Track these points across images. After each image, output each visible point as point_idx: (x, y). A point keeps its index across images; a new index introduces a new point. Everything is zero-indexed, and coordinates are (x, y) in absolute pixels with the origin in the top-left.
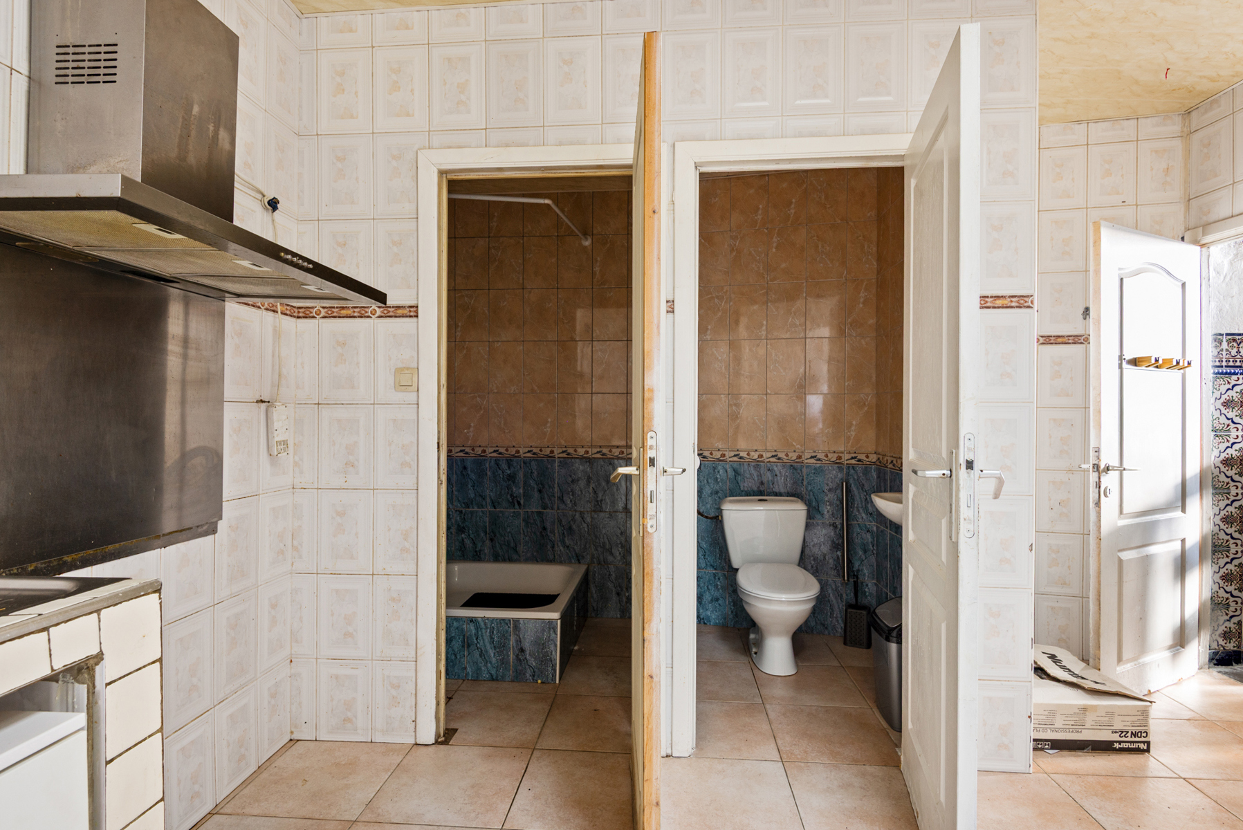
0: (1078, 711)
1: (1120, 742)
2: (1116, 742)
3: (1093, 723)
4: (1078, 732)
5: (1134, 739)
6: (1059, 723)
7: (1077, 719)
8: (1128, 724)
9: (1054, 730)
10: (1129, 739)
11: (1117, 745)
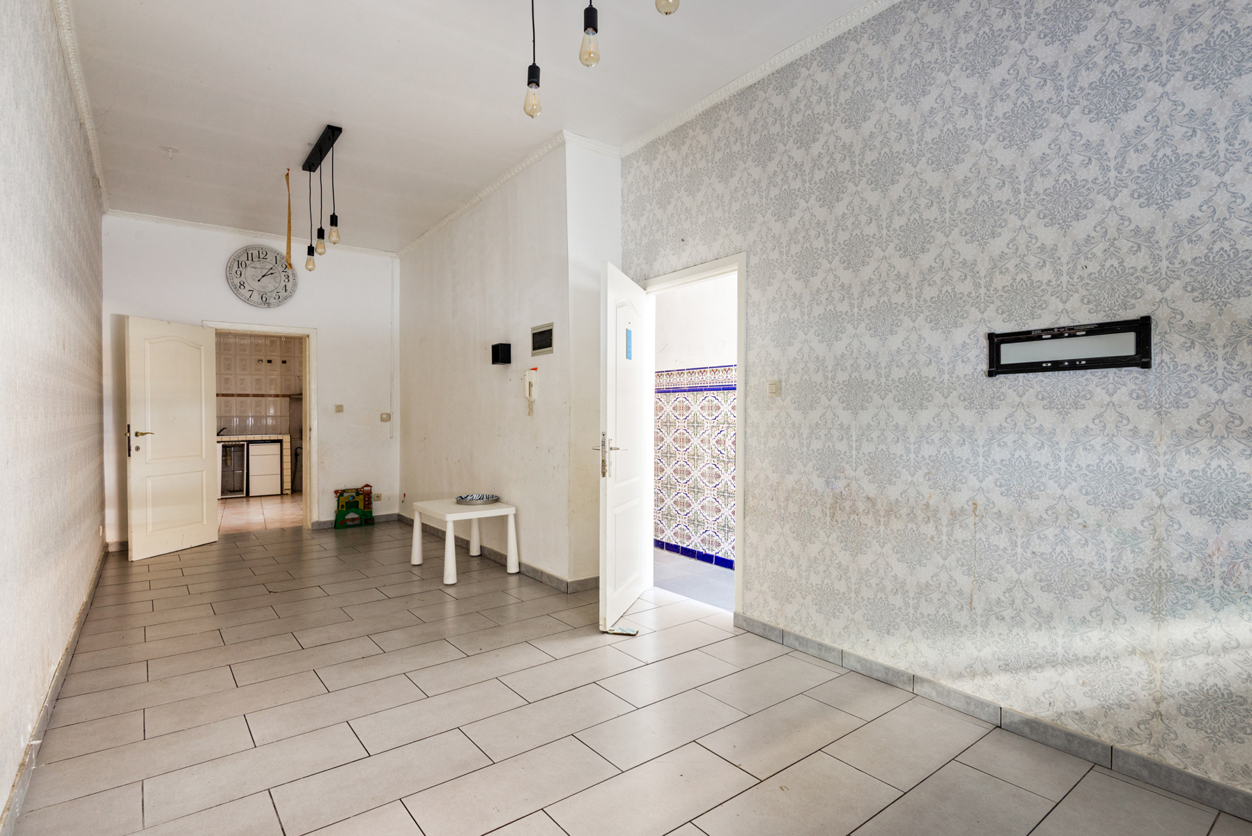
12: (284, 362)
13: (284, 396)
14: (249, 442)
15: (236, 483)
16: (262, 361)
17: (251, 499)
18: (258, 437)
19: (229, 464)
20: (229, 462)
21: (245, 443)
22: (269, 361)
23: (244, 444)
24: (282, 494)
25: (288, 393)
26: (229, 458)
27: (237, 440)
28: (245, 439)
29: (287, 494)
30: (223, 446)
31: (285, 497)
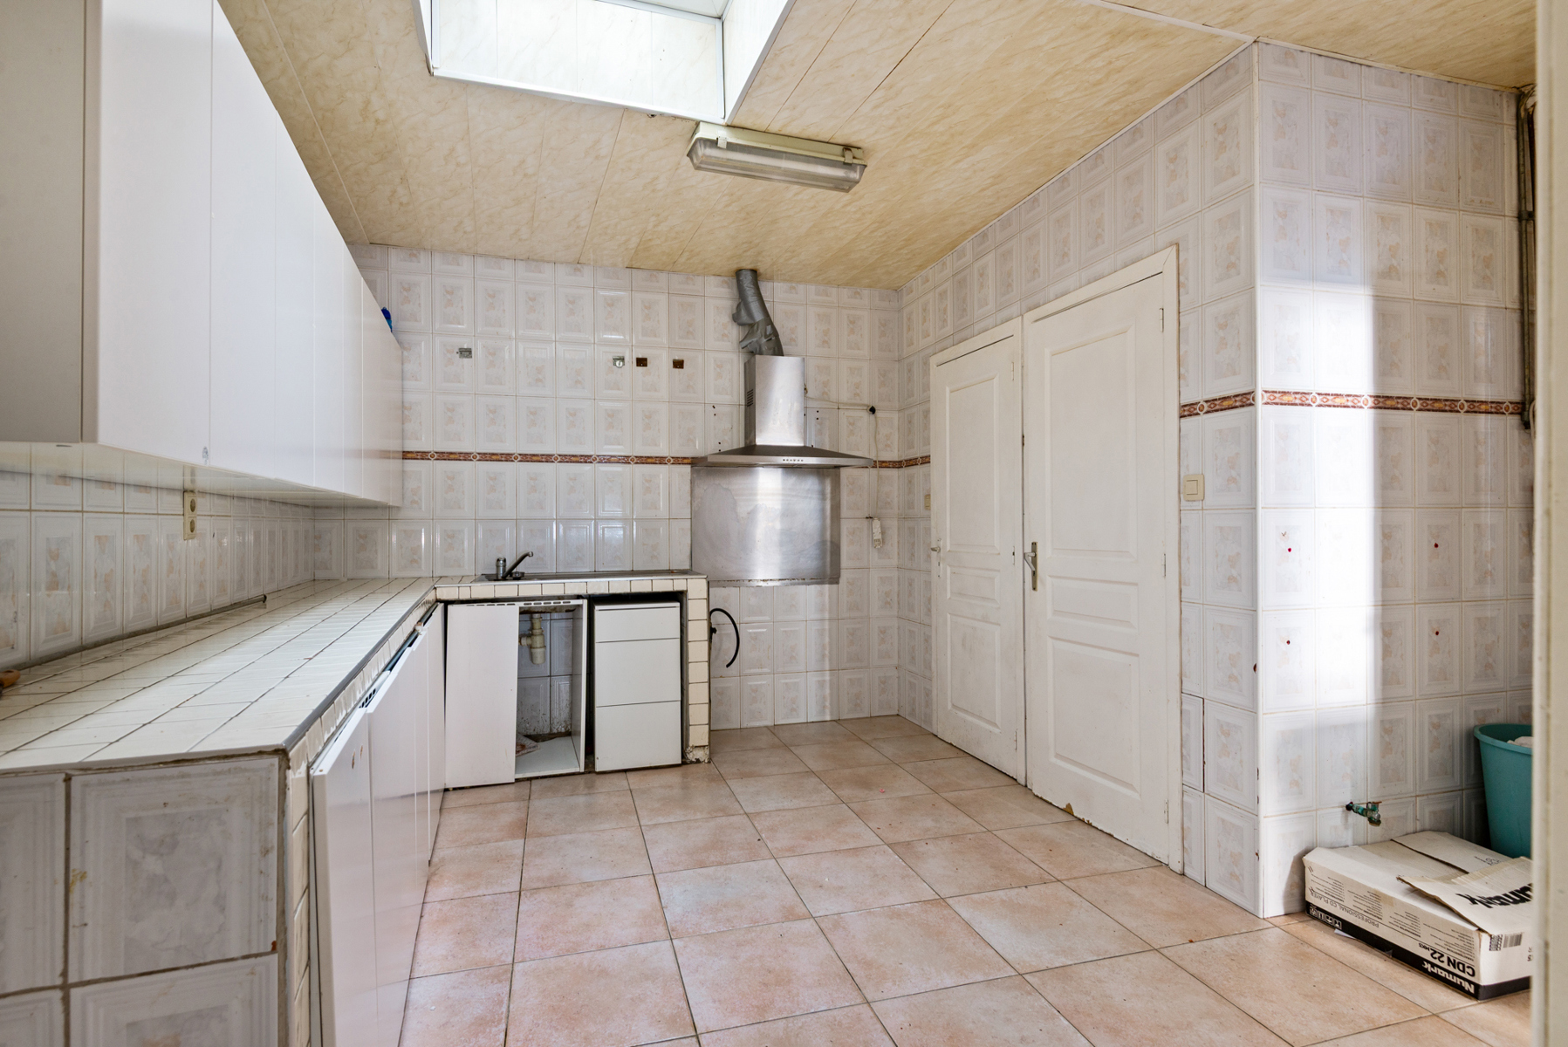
0: (1368, 895)
1: (1433, 965)
2: (1428, 962)
3: (1392, 921)
4: (1374, 924)
5: (1451, 968)
6: (1349, 902)
7: (1370, 906)
8: (1442, 943)
9: (1344, 908)
10: (1445, 965)
11: (1427, 966)
12: (679, 364)
13: (678, 461)
14: (595, 600)
15: (556, 713)
16: (622, 359)
17: (599, 780)
18: (620, 585)
19: (539, 660)
20: (538, 652)
21: (585, 603)
22: (642, 362)
23: (580, 606)
24: (685, 762)
25: (689, 453)
26: (538, 641)
27: (560, 593)
28: (583, 592)
29: (698, 761)
30: (523, 612)
31: (692, 768)
